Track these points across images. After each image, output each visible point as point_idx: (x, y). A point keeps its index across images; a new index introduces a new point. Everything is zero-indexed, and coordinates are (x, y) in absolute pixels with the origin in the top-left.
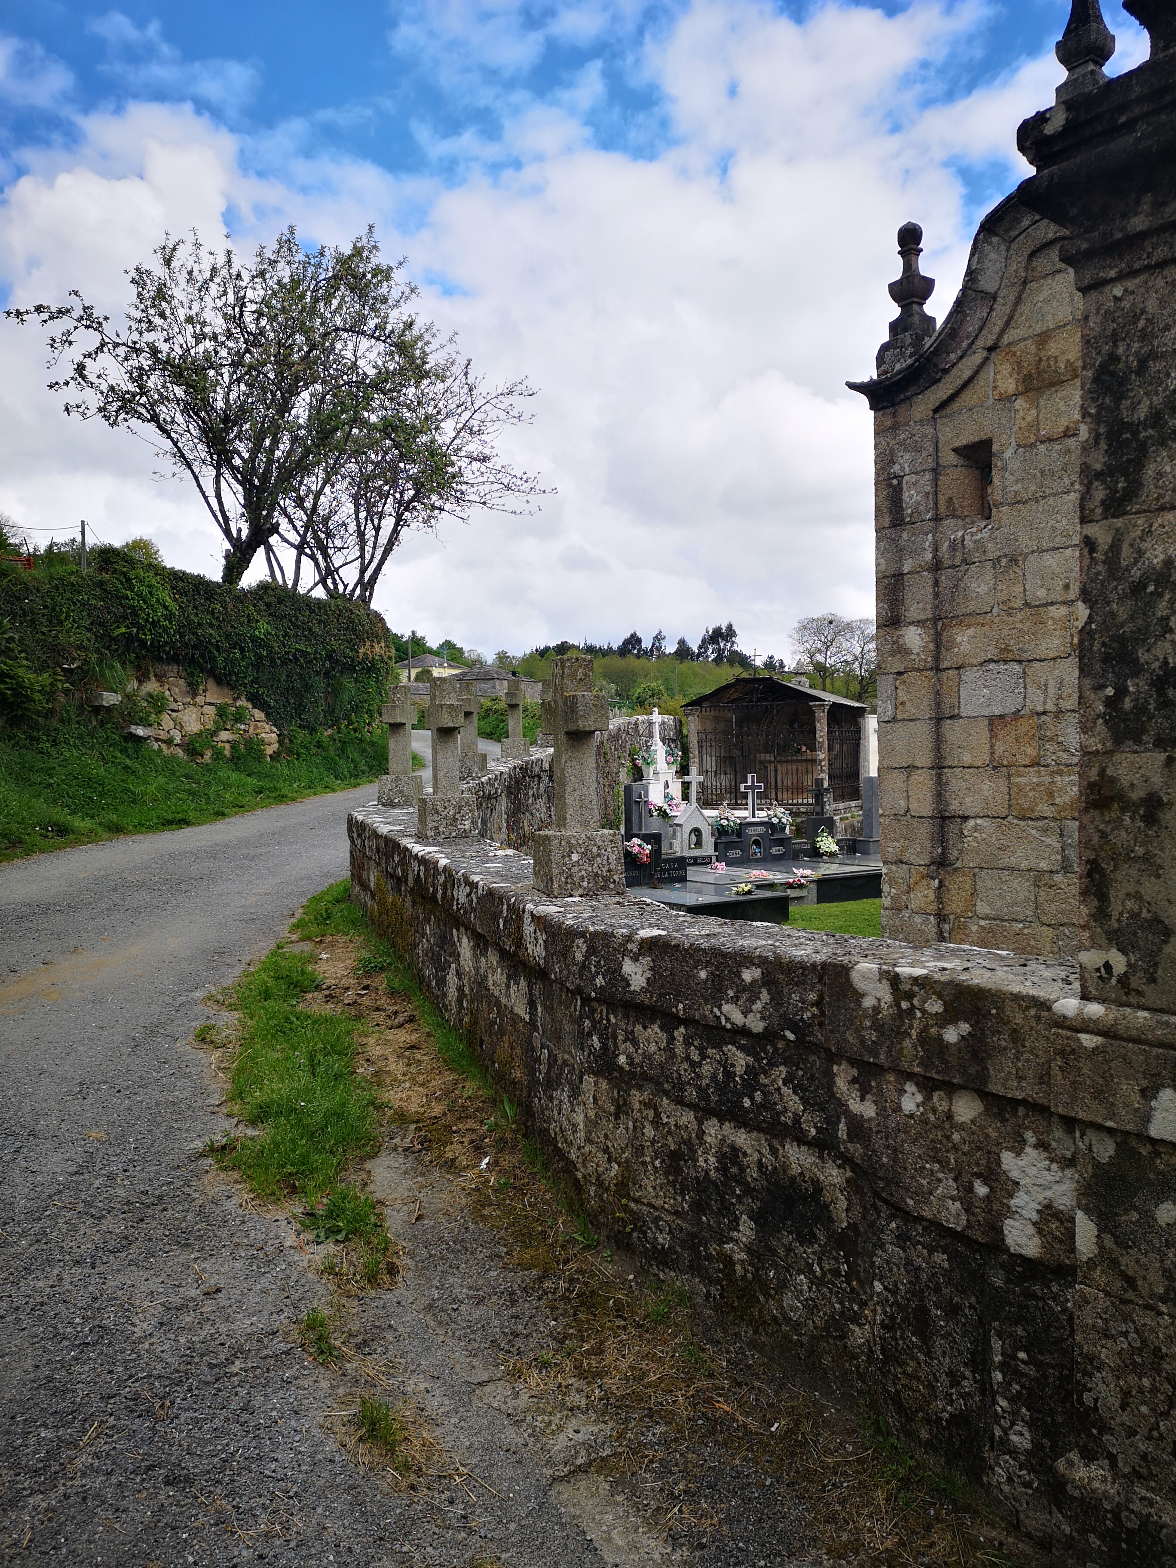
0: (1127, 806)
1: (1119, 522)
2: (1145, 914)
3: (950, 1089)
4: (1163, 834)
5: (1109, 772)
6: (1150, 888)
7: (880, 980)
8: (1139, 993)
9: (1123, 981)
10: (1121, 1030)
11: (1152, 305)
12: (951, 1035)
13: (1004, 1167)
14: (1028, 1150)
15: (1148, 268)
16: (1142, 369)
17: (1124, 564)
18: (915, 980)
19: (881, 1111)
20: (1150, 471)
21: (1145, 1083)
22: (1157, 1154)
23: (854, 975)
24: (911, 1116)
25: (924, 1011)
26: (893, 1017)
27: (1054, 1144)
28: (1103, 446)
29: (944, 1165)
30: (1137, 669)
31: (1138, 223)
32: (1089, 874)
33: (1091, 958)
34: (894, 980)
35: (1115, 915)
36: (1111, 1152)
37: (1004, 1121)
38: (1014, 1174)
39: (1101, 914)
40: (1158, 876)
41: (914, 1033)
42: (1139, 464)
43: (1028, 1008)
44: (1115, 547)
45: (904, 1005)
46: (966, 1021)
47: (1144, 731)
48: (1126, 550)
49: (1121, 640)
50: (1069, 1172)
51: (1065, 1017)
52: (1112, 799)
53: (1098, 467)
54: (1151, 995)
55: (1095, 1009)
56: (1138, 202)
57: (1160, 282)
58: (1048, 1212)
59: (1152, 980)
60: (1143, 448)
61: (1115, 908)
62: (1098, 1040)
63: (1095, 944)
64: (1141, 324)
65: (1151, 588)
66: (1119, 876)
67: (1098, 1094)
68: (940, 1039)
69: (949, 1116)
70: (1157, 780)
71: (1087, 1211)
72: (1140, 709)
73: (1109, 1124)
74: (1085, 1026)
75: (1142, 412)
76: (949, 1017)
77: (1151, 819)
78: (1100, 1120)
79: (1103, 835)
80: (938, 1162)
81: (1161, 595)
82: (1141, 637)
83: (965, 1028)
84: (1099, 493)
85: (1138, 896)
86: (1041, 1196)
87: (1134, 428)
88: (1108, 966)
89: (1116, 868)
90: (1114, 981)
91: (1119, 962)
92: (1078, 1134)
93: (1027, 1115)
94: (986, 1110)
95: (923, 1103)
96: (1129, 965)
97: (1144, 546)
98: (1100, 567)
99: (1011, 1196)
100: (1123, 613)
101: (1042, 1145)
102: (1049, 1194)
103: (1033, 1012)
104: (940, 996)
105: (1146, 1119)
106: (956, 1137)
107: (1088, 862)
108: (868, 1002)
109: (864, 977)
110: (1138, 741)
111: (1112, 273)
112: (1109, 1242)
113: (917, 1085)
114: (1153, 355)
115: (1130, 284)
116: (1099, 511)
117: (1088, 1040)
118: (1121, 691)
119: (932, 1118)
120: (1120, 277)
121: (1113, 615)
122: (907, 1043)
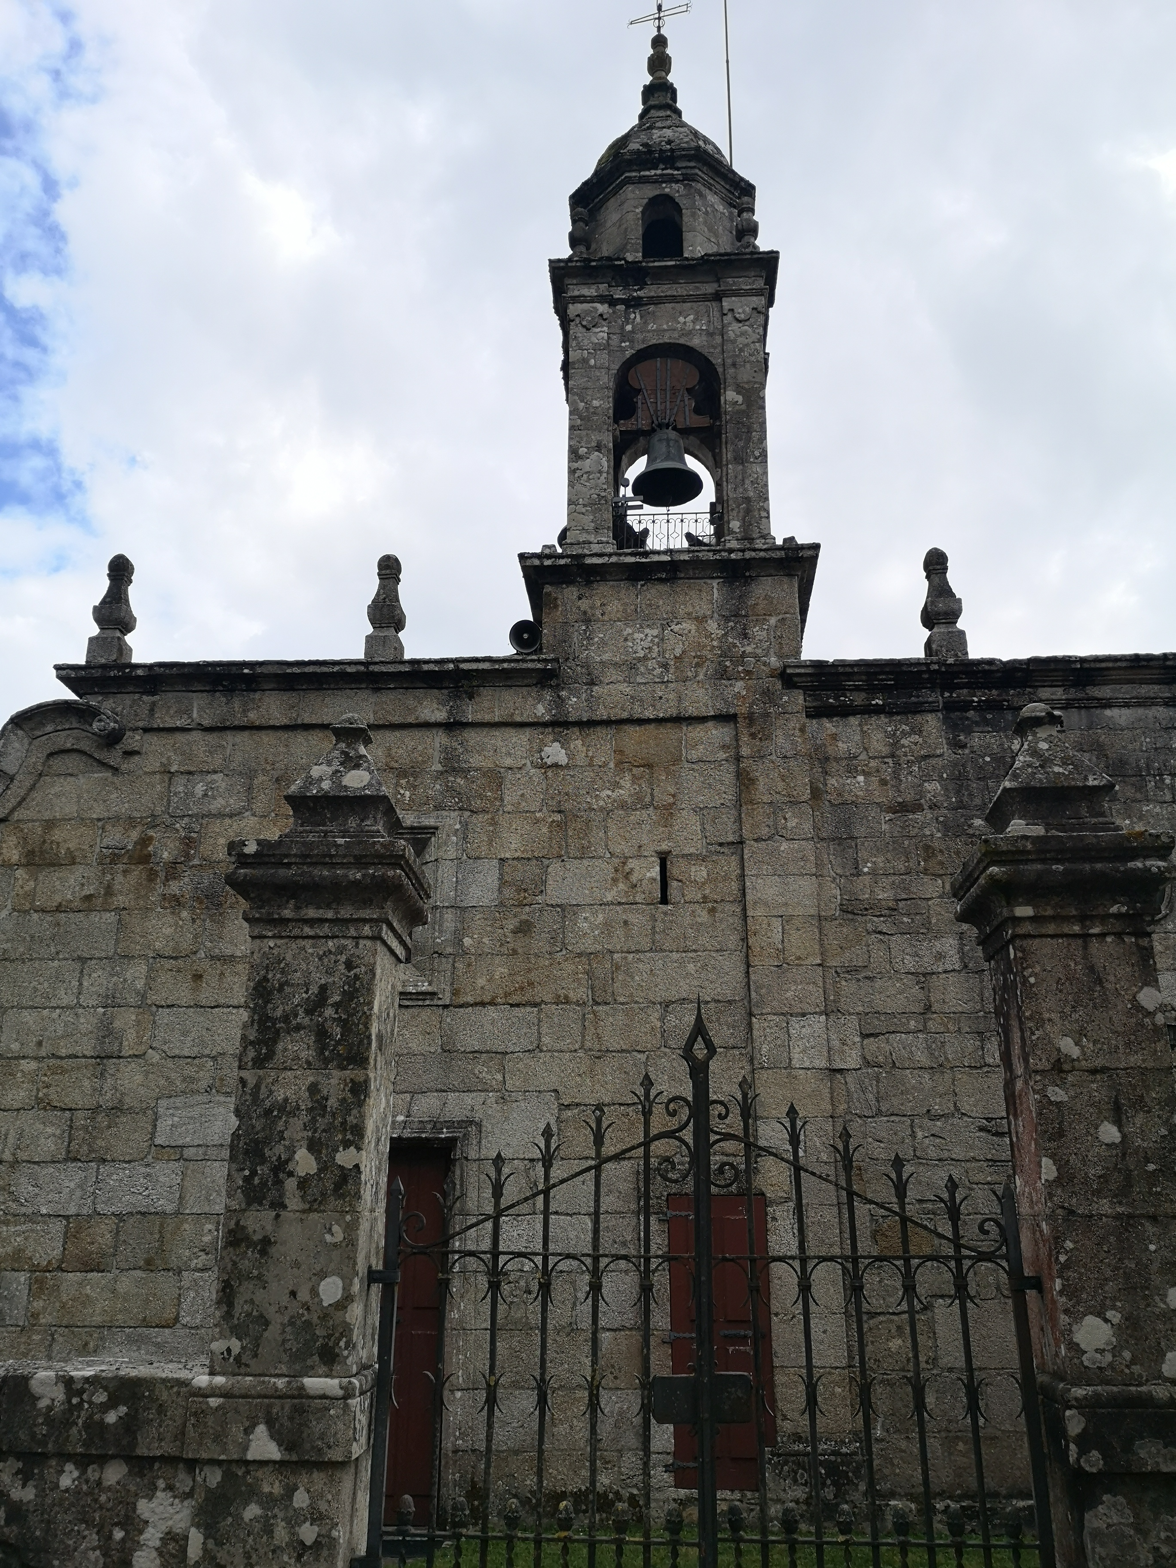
0: (251, 1244)
1: (261, 1072)
2: (255, 1313)
3: (102, 1460)
4: (270, 1260)
5: (241, 1223)
6: (260, 1296)
7: (56, 1384)
8: (247, 1365)
9: (238, 1359)
10: (236, 1391)
11: (289, 957)
12: (111, 1418)
13: (138, 1512)
14: (159, 1494)
15: (289, 937)
16: (281, 990)
17: (261, 1097)
18: (87, 1380)
19: (41, 1493)
20: (280, 1046)
21: (247, 1424)
22: (248, 1472)
23: (33, 1382)
24: (67, 1490)
25: (90, 1403)
26: (64, 1412)
27: (178, 1485)
28: (256, 1027)
29: (89, 1523)
30: (263, 1160)
31: (287, 913)
32: (223, 1290)
33: (218, 1346)
34: (68, 1382)
35: (237, 1315)
36: (219, 1479)
37: (142, 1475)
38: (146, 1516)
39: (228, 1315)
40: (265, 1288)
41: (80, 1422)
42: (275, 1041)
43: (172, 1387)
44: (257, 1086)
45: (75, 1401)
46: (124, 1405)
47: (264, 1198)
48: (263, 1089)
49: (257, 1142)
50: (186, 1503)
51: (200, 1388)
52: (242, 1240)
53: (252, 1038)
54: (255, 1366)
55: (220, 1380)
56: (287, 902)
57: (294, 946)
58: (170, 1537)
59: (256, 1355)
60: (277, 1032)
61: (237, 1310)
62: (220, 1400)
63: (222, 1336)
64: (282, 965)
65: (275, 1113)
66: (242, 1289)
67: (218, 1438)
68: (102, 1423)
69: (99, 1483)
70: (269, 1228)
71: (198, 1526)
72: (263, 1184)
73: (223, 1457)
74: (213, 1392)
75: (279, 1013)
76: (112, 1404)
77: (264, 1252)
78: (216, 1457)
79: (235, 1263)
80: (86, 1522)
81: (281, 1118)
82: (267, 1141)
83: (123, 1410)
84: (251, 1053)
85: (252, 1301)
86: (163, 1527)
87: (274, 1021)
88: (229, 1350)
89: (240, 1284)
90: (231, 1359)
91: (236, 1345)
92: (197, 1471)
93: (160, 1468)
94: (130, 1471)
95: (79, 1477)
96: (242, 1348)
97: (273, 1088)
98: (248, 1097)
99: (141, 1532)
100: (259, 1125)
101: (170, 1488)
102: (170, 1523)
103: (175, 1389)
104: (106, 1389)
105: (246, 1448)
106: (103, 1498)
107: (223, 1281)
108: (43, 1404)
109: (43, 1383)
110: (261, 1204)
111: (270, 934)
112: (211, 1544)
113: (75, 1464)
114: (287, 983)
115: (279, 942)
116: (250, 1064)
117: (214, 1402)
118: (254, 1173)
119: (85, 1487)
120: (274, 937)
121: (253, 1127)
122: (74, 1430)
